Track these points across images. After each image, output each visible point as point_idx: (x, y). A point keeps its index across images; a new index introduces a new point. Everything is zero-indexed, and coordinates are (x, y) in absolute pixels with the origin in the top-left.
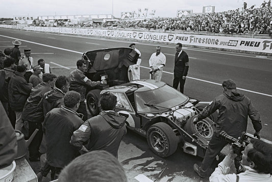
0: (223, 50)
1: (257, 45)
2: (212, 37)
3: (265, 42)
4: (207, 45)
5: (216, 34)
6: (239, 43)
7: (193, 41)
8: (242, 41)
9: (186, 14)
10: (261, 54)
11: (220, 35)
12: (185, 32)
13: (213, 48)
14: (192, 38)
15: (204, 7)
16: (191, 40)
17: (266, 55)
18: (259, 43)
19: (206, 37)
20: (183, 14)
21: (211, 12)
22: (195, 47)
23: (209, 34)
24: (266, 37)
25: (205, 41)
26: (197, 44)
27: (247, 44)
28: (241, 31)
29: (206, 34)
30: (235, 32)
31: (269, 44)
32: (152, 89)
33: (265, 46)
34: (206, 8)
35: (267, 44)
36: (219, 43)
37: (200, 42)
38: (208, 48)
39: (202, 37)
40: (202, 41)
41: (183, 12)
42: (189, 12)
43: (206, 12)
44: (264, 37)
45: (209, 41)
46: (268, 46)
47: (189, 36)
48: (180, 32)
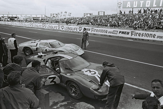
0: (110, 36)
1: (128, 33)
2: (104, 29)
3: (132, 32)
4: (101, 33)
5: (106, 27)
6: (119, 32)
7: (93, 31)
8: (120, 31)
9: (89, 15)
10: (130, 38)
11: (108, 27)
12: (89, 26)
13: (105, 35)
14: (93, 29)
15: (99, 12)
16: (92, 30)
17: (133, 39)
18: (129, 32)
19: (100, 29)
20: (87, 15)
21: (102, 14)
22: (94, 34)
23: (102, 27)
24: (132, 29)
25: (100, 31)
26: (95, 33)
27: (123, 33)
28: (119, 26)
29: (100, 27)
30: (116, 26)
31: (134, 33)
32: (70, 59)
33: (132, 34)
34: (100, 13)
35: (133, 33)
36: (108, 32)
37: (97, 32)
38: (102, 35)
39: (98, 29)
40: (98, 31)
41: (87, 14)
42: (90, 14)
43: (100, 15)
44: (131, 29)
45: (102, 31)
46: (133, 34)
47: (91, 28)
48: (85, 26)
